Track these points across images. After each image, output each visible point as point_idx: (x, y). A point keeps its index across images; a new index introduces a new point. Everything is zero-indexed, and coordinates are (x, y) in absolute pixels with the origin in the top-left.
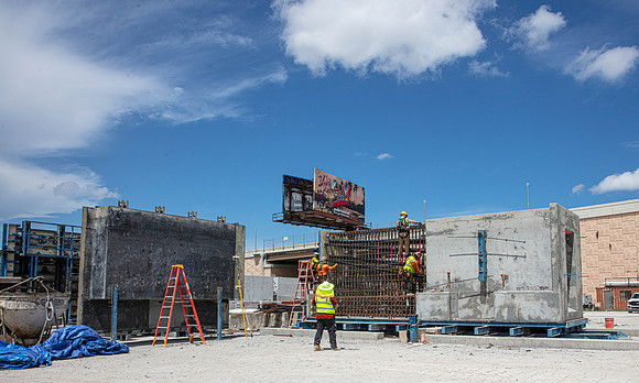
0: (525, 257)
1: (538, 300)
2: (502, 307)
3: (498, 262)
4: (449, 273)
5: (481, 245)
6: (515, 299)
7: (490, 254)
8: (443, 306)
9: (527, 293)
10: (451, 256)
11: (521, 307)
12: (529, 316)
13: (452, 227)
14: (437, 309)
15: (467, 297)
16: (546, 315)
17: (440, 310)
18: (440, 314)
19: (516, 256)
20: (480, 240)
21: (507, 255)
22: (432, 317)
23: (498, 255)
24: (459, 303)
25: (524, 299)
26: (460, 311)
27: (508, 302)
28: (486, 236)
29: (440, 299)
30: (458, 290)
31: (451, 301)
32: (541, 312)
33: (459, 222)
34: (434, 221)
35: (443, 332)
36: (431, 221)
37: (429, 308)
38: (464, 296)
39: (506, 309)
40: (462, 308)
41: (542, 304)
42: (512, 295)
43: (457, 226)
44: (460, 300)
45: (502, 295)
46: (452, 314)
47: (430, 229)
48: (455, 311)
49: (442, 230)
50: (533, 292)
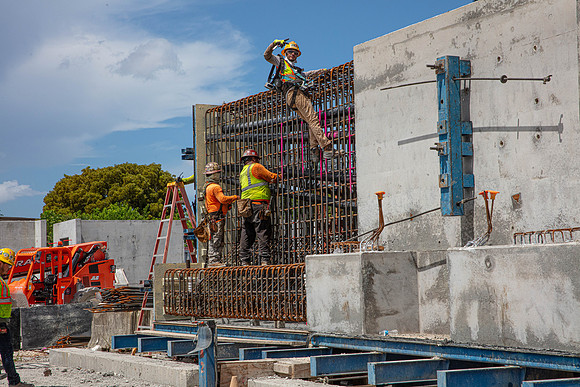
0: (559, 128)
1: (546, 274)
2: (466, 298)
3: (497, 153)
4: (380, 196)
5: (442, 102)
6: (495, 273)
7: (480, 130)
8: (351, 292)
9: (521, 251)
10: (400, 143)
11: (509, 299)
12: (528, 330)
13: (401, 59)
14: (342, 301)
15: (433, 265)
16: (570, 328)
17: (346, 305)
18: (348, 318)
19: (538, 129)
20: (441, 87)
21: (518, 129)
22: (333, 327)
23: (498, 129)
24: (420, 282)
25: (514, 271)
26: (422, 309)
27: (479, 280)
28: (470, 75)
29: (345, 272)
30: (416, 245)
31: (376, 277)
32: (556, 316)
33: (414, 41)
34: (368, 48)
35: (313, 373)
36: (363, 50)
37: (329, 301)
38: (428, 263)
39: (475, 305)
40: (425, 297)
41: (559, 290)
42: (487, 260)
43: (410, 55)
44: (420, 274)
45: (466, 258)
46: (380, 320)
47: (361, 72)
48: (396, 312)
49: (383, 70)
50: (536, 249)
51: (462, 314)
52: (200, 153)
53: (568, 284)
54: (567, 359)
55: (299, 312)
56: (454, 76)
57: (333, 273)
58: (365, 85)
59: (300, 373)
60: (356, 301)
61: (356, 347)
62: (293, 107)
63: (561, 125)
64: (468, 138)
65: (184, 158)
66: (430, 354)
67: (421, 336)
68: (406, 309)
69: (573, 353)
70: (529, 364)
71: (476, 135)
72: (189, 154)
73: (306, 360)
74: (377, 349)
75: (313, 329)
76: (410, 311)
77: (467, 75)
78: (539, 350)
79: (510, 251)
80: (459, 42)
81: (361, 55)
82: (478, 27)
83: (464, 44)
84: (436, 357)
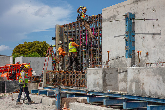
0: (160, 34)
1: (155, 75)
2: (132, 81)
3: (142, 40)
4: (108, 52)
5: (127, 26)
6: (140, 75)
7: (137, 34)
8: (99, 79)
9: (148, 68)
10: (114, 37)
11: (144, 82)
12: (149, 91)
13: (115, 13)
14: (97, 82)
15: (123, 72)
16: (161, 91)
17: (98, 83)
18: (98, 86)
19: (154, 34)
20: (126, 21)
21: (148, 34)
22: (94, 89)
23: (143, 34)
24: (119, 77)
25: (146, 74)
26: (119, 84)
27: (136, 77)
28: (135, 18)
29: (98, 73)
30: (118, 66)
31: (106, 75)
32: (157, 87)
33: (119, 8)
34: (106, 10)
35: (88, 102)
36: (104, 10)
37: (93, 81)
38: (121, 71)
39: (134, 83)
40: (120, 81)
41: (158, 80)
42: (138, 71)
43: (118, 12)
44: (119, 74)
45: (132, 70)
46: (107, 87)
47: (104, 16)
48: (112, 85)
49: (110, 16)
50: (152, 68)
51: (131, 86)
52: (57, 38)
53: (161, 78)
54: (160, 99)
55: (84, 84)
56: (130, 18)
57: (94, 73)
58: (105, 20)
59: (85, 102)
60: (101, 82)
61: (100, 95)
62: (84, 26)
63: (160, 33)
64: (134, 36)
65: (53, 40)
66: (121, 97)
67: (119, 92)
68: (115, 84)
69: (162, 98)
70: (149, 100)
71: (136, 35)
72: (54, 39)
73: (86, 98)
74: (106, 95)
75: (88, 89)
76: (116, 85)
77: (134, 18)
78: (152, 97)
79: (145, 68)
80: (132, 9)
81: (104, 12)
82: (138, 4)
83: (133, 9)
84: (123, 98)
